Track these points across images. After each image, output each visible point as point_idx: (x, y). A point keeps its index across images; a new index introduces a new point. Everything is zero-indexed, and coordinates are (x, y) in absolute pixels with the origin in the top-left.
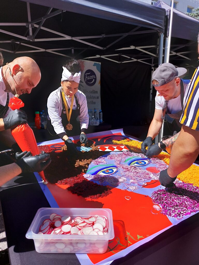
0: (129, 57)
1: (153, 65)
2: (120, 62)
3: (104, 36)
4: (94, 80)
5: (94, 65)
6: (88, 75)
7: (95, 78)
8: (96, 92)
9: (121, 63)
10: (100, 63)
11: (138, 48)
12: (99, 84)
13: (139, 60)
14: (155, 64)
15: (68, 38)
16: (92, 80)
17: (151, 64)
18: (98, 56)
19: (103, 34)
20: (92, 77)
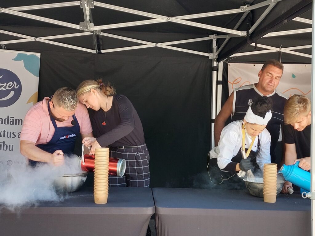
4: (12, 93)
5: (17, 59)
7: (16, 87)
9: (99, 53)
10: (38, 55)
20: (8, 85)
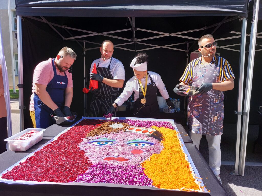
15: (166, 35)
19: (205, 27)
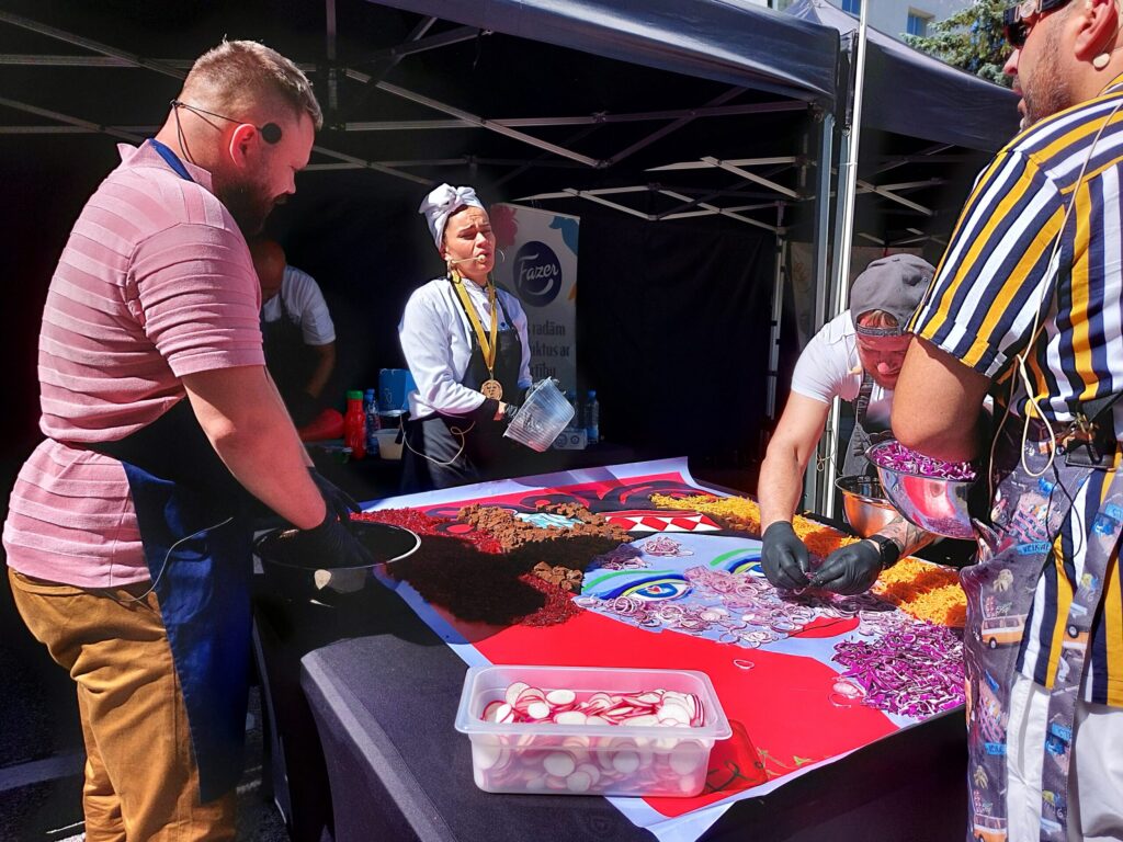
0: (689, 200)
1: (780, 231)
2: (653, 218)
3: (602, 117)
4: (551, 282)
5: (554, 226)
6: (530, 264)
7: (555, 274)
8: (561, 330)
9: (658, 221)
10: (577, 219)
11: (730, 166)
12: (570, 299)
13: (727, 212)
14: (789, 228)
15: (468, 121)
16: (545, 281)
17: (775, 225)
18: (570, 193)
19: (600, 112)
20: (545, 270)
